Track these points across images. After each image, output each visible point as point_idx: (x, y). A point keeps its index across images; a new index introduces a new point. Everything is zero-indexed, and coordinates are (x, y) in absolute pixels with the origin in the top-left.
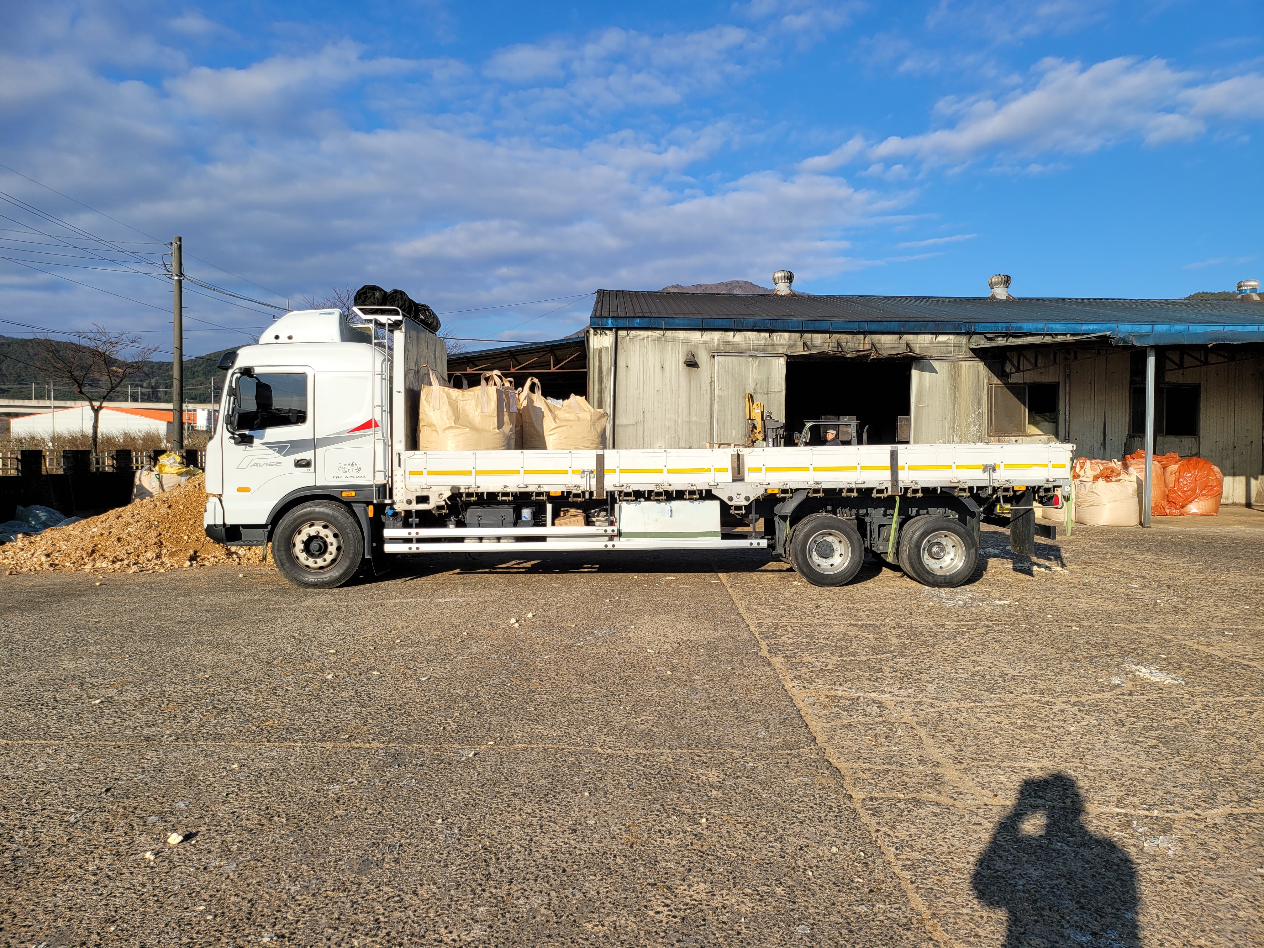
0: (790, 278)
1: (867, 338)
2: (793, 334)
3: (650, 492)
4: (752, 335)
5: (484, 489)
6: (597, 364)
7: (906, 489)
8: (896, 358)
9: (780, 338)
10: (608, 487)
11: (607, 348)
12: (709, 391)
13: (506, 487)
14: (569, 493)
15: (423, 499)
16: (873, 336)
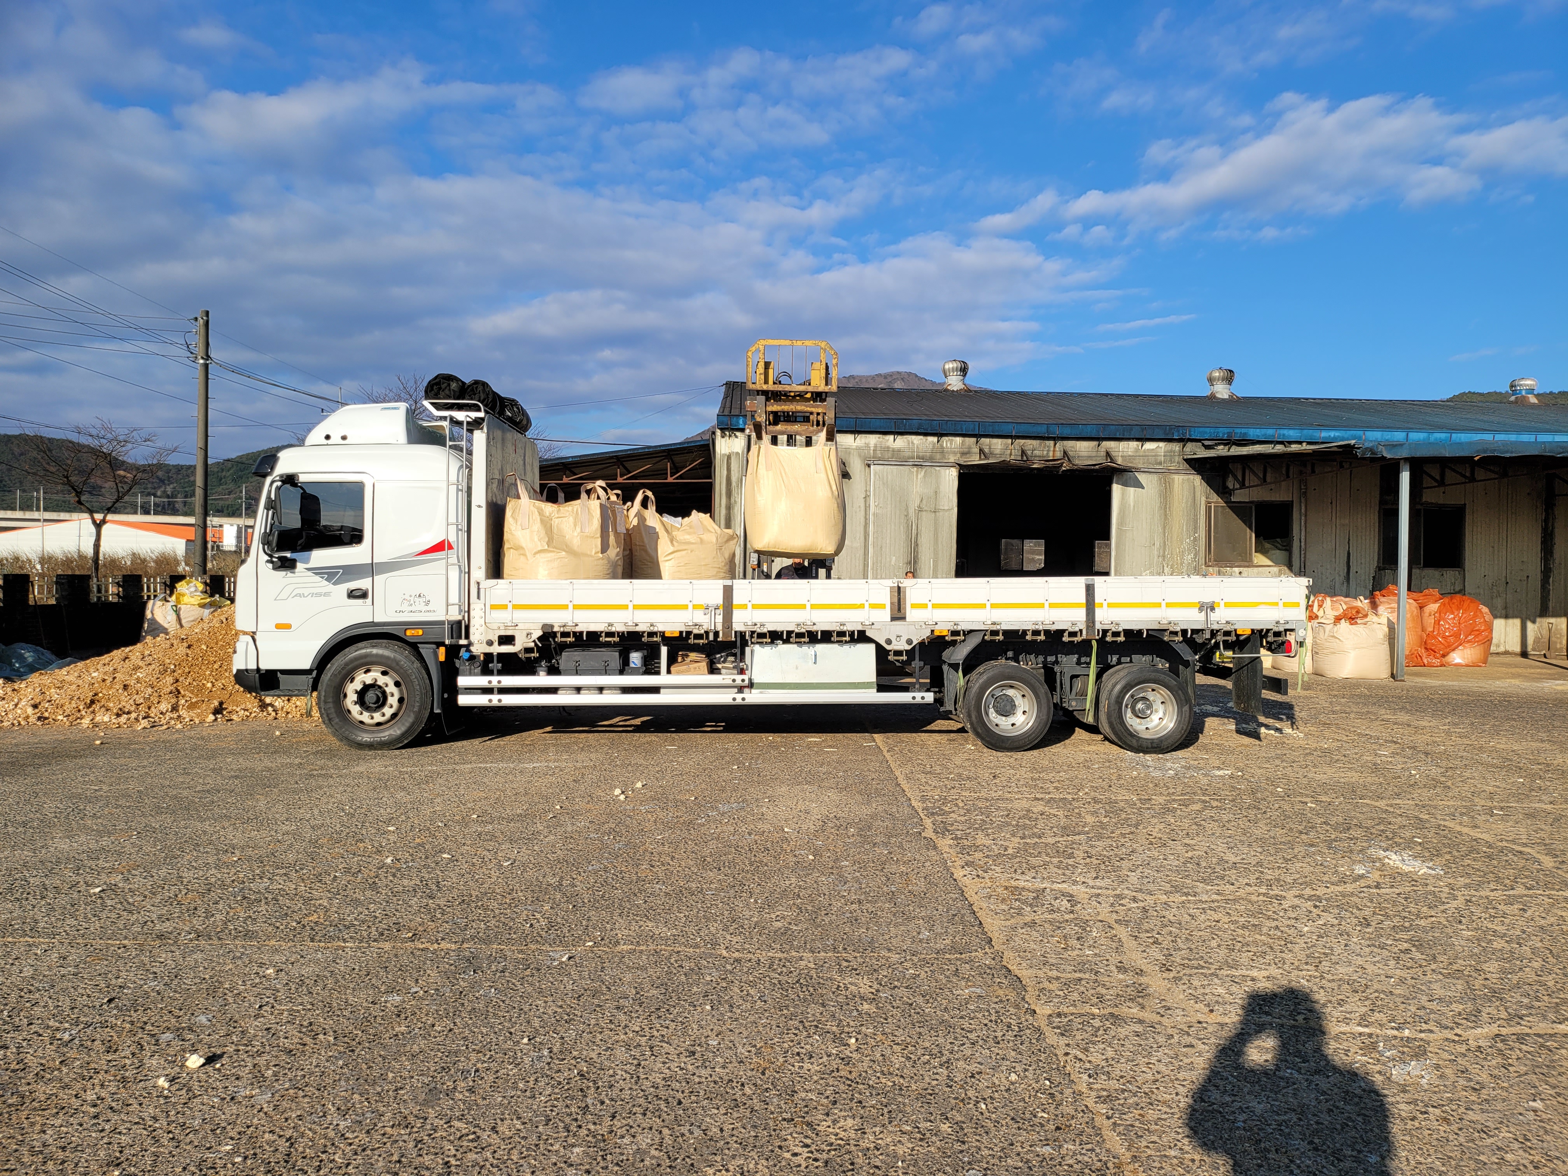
0: (964, 370)
1: (1058, 445)
2: (967, 439)
3: (789, 633)
4: (916, 440)
5: (584, 628)
6: (725, 473)
7: (1105, 632)
8: (1093, 470)
9: (951, 444)
10: (738, 626)
11: (737, 453)
12: (863, 508)
13: (610, 625)
14: (689, 633)
15: (506, 640)
16: (1065, 443)
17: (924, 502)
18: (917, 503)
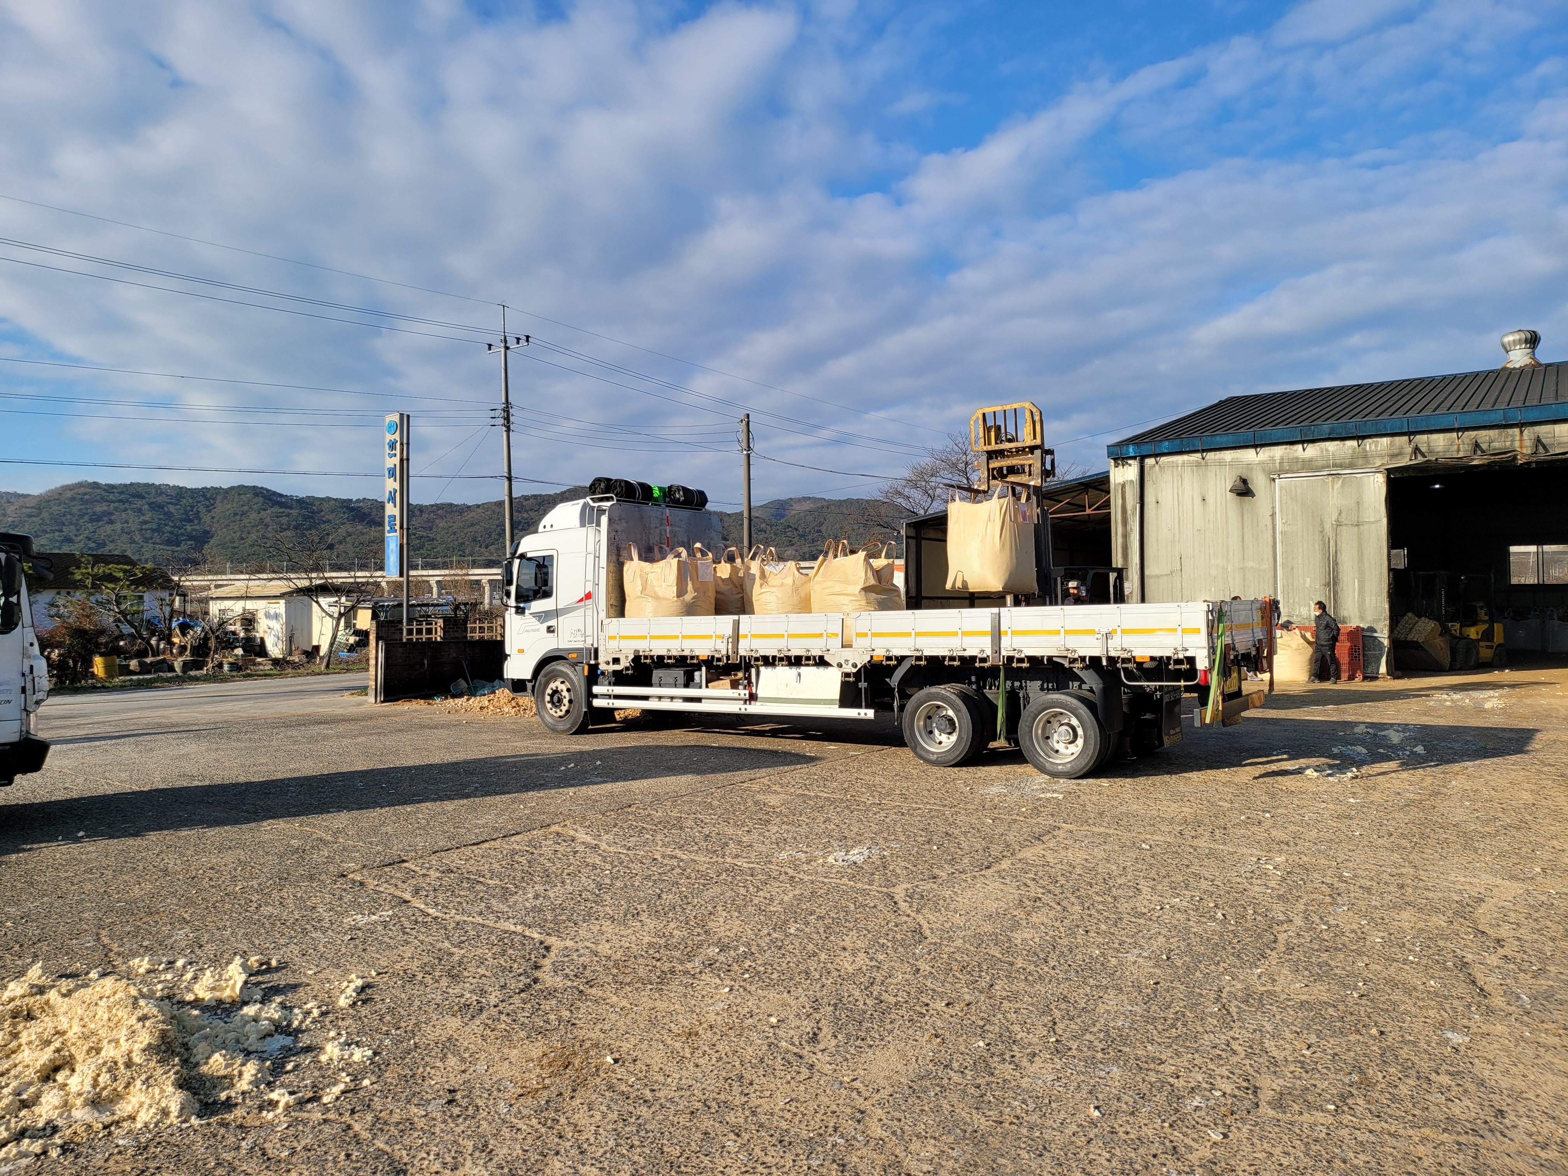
0: (1533, 340)
1: (1526, 432)
2: (1397, 439)
4: (1332, 447)
6: (1120, 502)
7: (1010, 659)
9: (1376, 446)
10: (742, 652)
11: (1132, 481)
12: (1270, 527)
13: (669, 650)
14: (713, 657)
15: (616, 661)
16: (1537, 429)
17: (1343, 515)
18: (1335, 516)
